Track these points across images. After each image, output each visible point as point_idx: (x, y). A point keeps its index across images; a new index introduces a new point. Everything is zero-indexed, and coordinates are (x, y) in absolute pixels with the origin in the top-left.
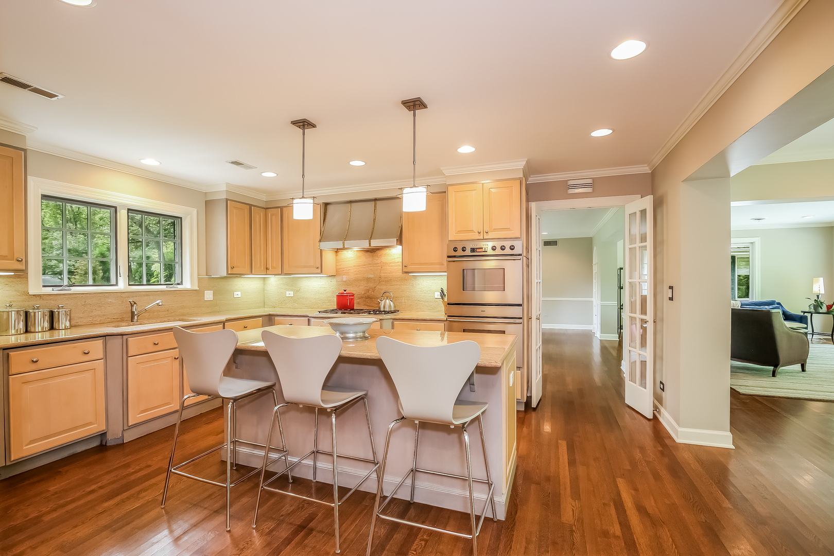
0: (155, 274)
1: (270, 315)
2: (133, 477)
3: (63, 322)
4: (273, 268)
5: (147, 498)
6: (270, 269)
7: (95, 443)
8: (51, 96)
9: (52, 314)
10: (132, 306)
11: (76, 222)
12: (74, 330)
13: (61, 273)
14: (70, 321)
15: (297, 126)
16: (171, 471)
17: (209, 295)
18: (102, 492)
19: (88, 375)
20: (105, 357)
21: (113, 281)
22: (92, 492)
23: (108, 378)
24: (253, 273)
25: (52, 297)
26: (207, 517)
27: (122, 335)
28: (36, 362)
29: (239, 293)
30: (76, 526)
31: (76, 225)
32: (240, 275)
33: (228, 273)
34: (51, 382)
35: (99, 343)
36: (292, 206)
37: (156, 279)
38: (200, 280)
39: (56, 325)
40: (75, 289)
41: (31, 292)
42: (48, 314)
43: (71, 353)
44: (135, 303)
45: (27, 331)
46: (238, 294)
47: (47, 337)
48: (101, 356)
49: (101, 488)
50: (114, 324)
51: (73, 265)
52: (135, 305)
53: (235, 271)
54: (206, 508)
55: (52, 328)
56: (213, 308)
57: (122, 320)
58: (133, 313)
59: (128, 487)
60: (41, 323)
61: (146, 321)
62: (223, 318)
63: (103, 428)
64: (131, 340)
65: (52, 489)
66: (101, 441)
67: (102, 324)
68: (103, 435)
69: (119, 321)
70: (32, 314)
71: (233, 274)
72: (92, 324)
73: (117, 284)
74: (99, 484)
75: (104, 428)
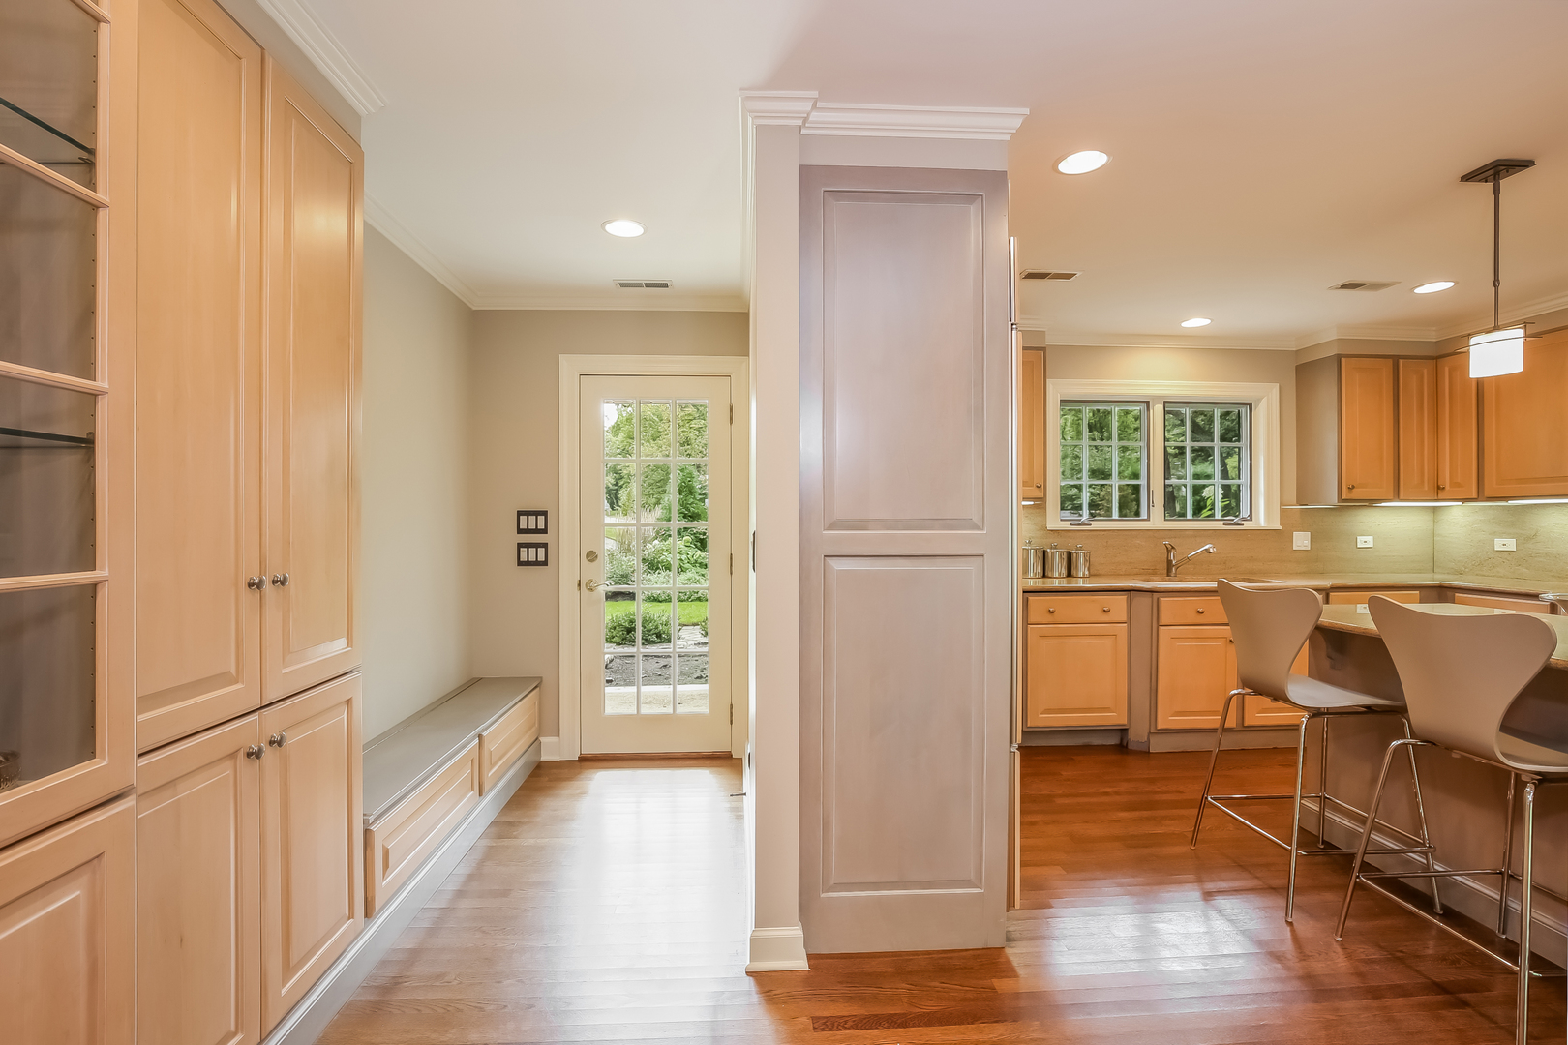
0: (1209, 502)
1: (1441, 587)
2: (1157, 797)
3: (1082, 569)
4: (1455, 484)
5: (1172, 829)
6: (1447, 487)
7: (1113, 741)
8: (1069, 276)
9: (1070, 554)
10: (1169, 552)
11: (1102, 428)
12: (1093, 579)
13: (1079, 508)
14: (1089, 569)
15: (1479, 181)
16: (1206, 798)
17: (1301, 541)
18: (1117, 798)
19: (1108, 642)
20: (1129, 621)
21: (1144, 514)
22: (1107, 794)
23: (1132, 652)
24: (1402, 496)
25: (1070, 534)
26: (1257, 889)
27: (1151, 591)
28: (1053, 612)
29: (1370, 539)
30: (1087, 822)
31: (1102, 432)
32: (1371, 503)
33: (1340, 499)
34: (1067, 641)
35: (1122, 598)
36: (1468, 352)
37: (1210, 512)
38: (1284, 514)
39: (1074, 572)
40: (1096, 525)
41: (1050, 527)
42: (1065, 557)
43: (1089, 606)
44: (1173, 547)
45: (1044, 576)
46: (1365, 541)
47: (1064, 584)
48: (1124, 618)
49: (1117, 794)
50: (1144, 577)
51: (1098, 495)
52: (1173, 551)
53: (1357, 494)
54: (1257, 877)
55: (1069, 574)
56: (1309, 563)
57: (1154, 572)
58: (1169, 562)
59: (1151, 805)
60: (1058, 567)
61: (1189, 577)
62: (1326, 583)
63: (1123, 720)
64: (1164, 600)
65: (1064, 773)
66: (1122, 740)
67: (1128, 575)
68: (1123, 731)
69: (1150, 573)
70: (1050, 554)
71: (1353, 501)
72: (1116, 575)
73: (1148, 519)
74: (1115, 789)
75: (1125, 722)
